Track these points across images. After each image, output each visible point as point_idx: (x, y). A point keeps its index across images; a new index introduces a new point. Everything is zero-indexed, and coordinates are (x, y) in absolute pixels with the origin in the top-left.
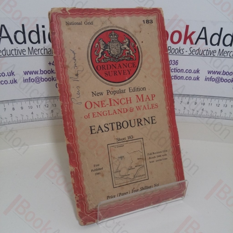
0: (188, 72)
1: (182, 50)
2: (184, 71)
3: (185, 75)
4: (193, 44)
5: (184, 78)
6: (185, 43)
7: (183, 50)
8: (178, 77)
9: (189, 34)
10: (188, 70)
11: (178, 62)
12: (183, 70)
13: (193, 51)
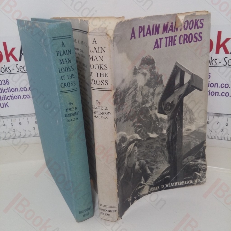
0: (224, 87)
1: (214, 60)
2: (219, 85)
3: (220, 90)
4: (229, 54)
5: (220, 94)
6: (217, 52)
7: (216, 61)
8: (212, 92)
9: (222, 42)
10: (224, 84)
11: (210, 75)
12: (217, 84)
13: (228, 62)
